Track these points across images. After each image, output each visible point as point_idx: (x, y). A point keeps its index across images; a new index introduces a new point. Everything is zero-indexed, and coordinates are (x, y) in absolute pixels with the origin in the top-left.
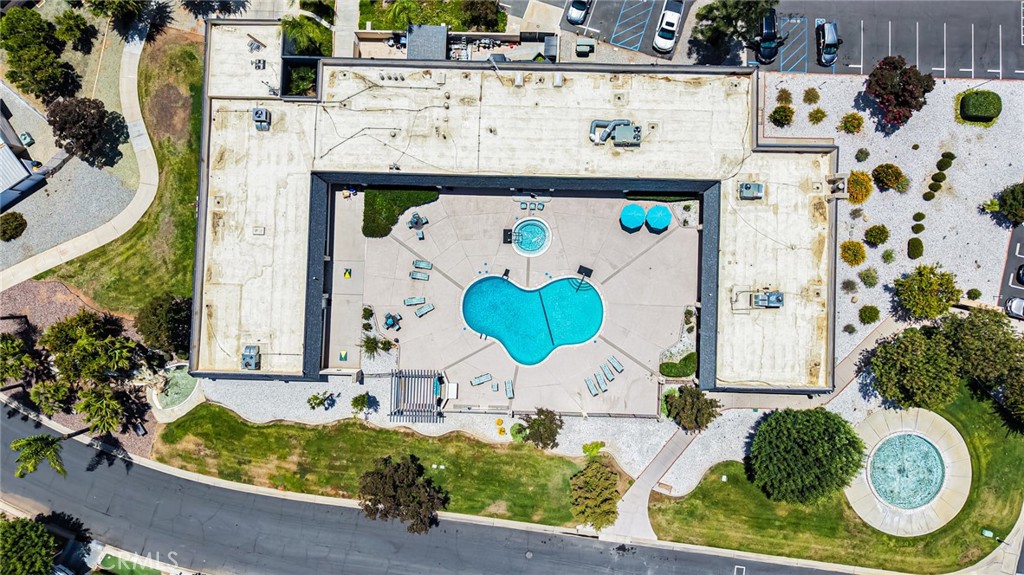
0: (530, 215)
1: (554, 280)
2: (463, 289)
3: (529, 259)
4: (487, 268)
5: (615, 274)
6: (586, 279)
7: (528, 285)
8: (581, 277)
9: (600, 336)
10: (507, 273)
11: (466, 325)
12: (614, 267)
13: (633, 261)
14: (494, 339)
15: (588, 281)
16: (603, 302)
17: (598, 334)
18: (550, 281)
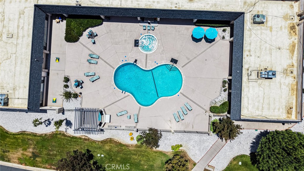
0: (147, 33)
1: (159, 65)
2: (114, 69)
3: (147, 54)
4: (126, 58)
5: (189, 62)
6: (175, 65)
7: (146, 68)
8: (172, 63)
9: (181, 93)
10: (136, 61)
11: (115, 87)
12: (188, 59)
13: (198, 56)
14: (129, 94)
15: (176, 66)
16: (183, 76)
17: (180, 92)
18: (157, 66)
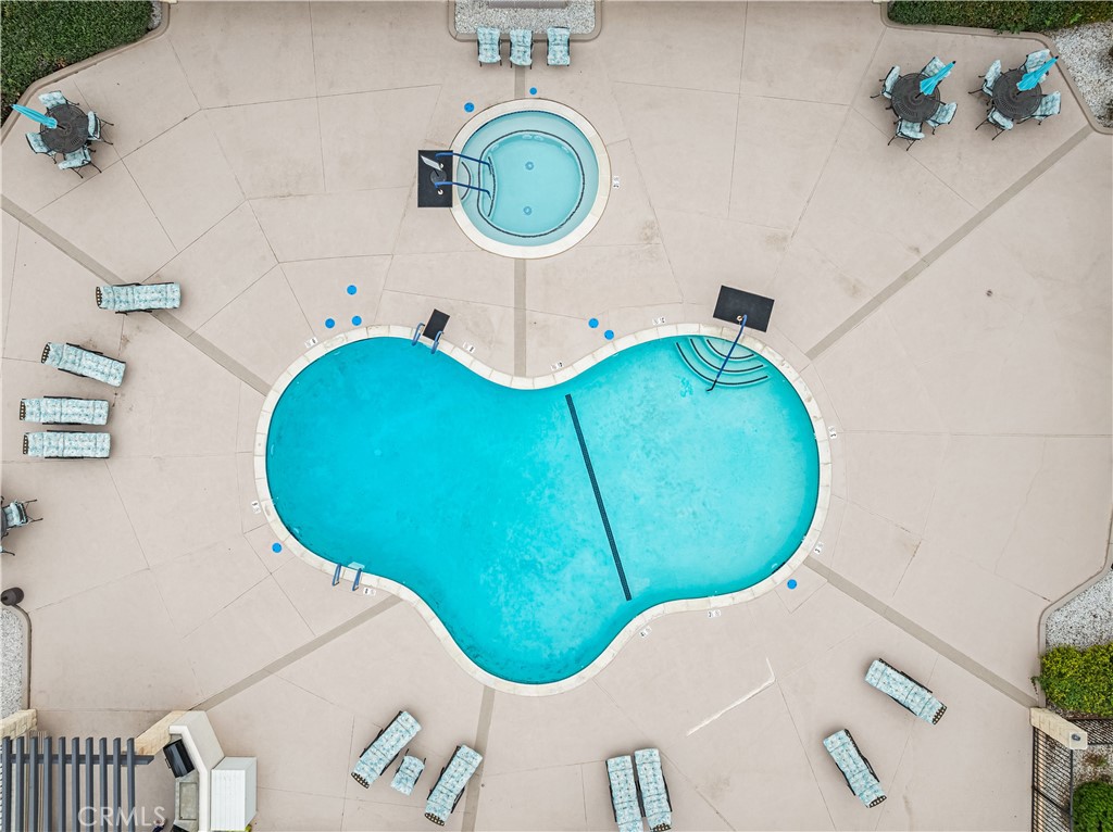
0: (519, 96)
1: (623, 344)
2: (264, 390)
3: (521, 264)
4: (356, 305)
5: (855, 320)
6: (752, 340)
7: (520, 371)
8: (729, 330)
9: (808, 562)
10: (436, 325)
11: (282, 534)
12: (855, 291)
13: (926, 262)
14: (392, 587)
15: (758, 347)
16: (819, 427)
17: (800, 555)
18: (608, 351)
